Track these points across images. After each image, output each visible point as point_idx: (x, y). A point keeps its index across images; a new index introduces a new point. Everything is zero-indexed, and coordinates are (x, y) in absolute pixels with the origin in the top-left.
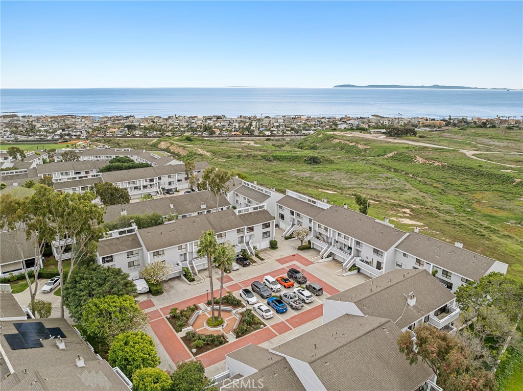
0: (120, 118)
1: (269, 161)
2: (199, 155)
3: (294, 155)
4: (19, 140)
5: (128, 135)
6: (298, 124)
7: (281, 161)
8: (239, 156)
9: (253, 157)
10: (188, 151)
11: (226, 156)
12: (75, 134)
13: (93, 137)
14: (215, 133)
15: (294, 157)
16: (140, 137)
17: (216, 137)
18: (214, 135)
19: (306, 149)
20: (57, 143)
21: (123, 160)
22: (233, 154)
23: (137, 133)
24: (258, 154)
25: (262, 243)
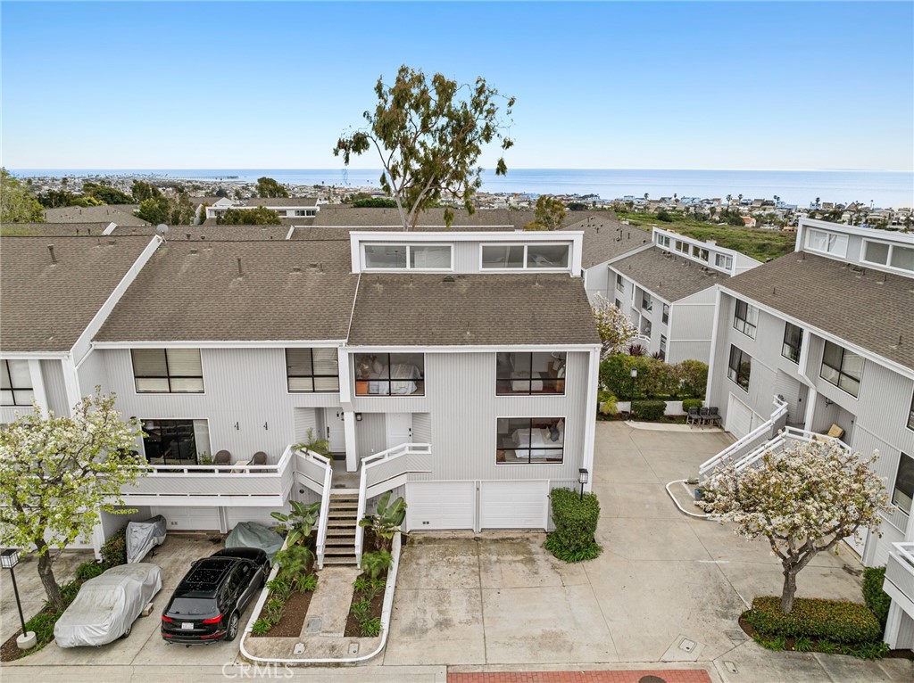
25: (488, 491)
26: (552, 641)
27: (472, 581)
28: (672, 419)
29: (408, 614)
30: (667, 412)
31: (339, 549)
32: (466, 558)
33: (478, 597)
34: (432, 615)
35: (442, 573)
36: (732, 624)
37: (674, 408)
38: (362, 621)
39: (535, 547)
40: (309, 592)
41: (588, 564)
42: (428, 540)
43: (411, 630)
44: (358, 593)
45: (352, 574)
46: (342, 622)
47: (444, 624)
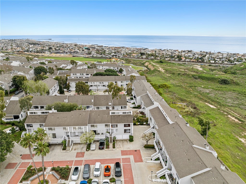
0: (142, 49)
1: (196, 79)
2: (158, 71)
3: (212, 77)
4: (94, 56)
5: (140, 58)
6: (235, 57)
7: (203, 79)
8: (179, 74)
9: (187, 75)
10: (155, 68)
11: (172, 73)
12: (118, 55)
13: (125, 57)
14: (182, 59)
15: (212, 78)
16: (145, 59)
17: (182, 61)
18: (181, 60)
19: (228, 74)
20: (106, 59)
21: (110, 71)
22: (176, 72)
23: (144, 57)
24: (190, 74)
25: (123, 136)
26: (129, 148)
27: (122, 144)
28: (145, 125)
29: (117, 147)
30: (144, 124)
31: (111, 142)
32: (122, 142)
33: (123, 145)
34: (119, 147)
35: (119, 143)
36: (143, 147)
37: (145, 123)
38: (114, 147)
39: (128, 141)
40: (109, 145)
41: (132, 142)
42: (118, 140)
43: (118, 148)
44: (113, 145)
45: (112, 144)
46: (112, 147)
47: (120, 147)
